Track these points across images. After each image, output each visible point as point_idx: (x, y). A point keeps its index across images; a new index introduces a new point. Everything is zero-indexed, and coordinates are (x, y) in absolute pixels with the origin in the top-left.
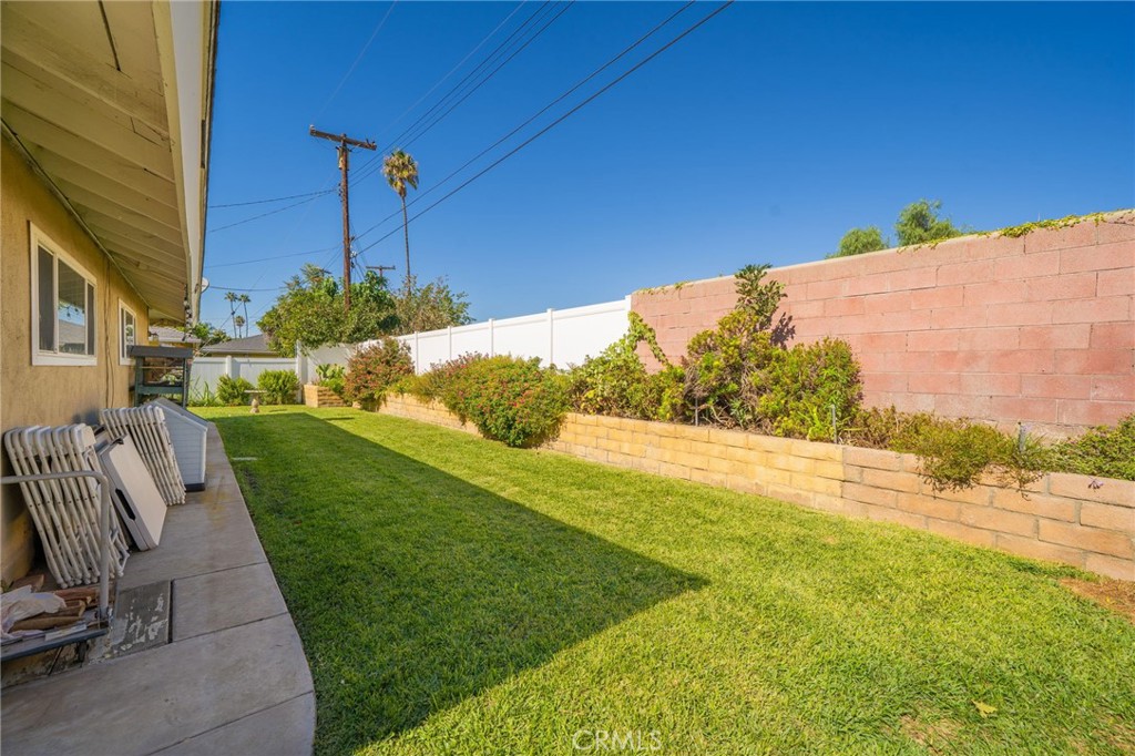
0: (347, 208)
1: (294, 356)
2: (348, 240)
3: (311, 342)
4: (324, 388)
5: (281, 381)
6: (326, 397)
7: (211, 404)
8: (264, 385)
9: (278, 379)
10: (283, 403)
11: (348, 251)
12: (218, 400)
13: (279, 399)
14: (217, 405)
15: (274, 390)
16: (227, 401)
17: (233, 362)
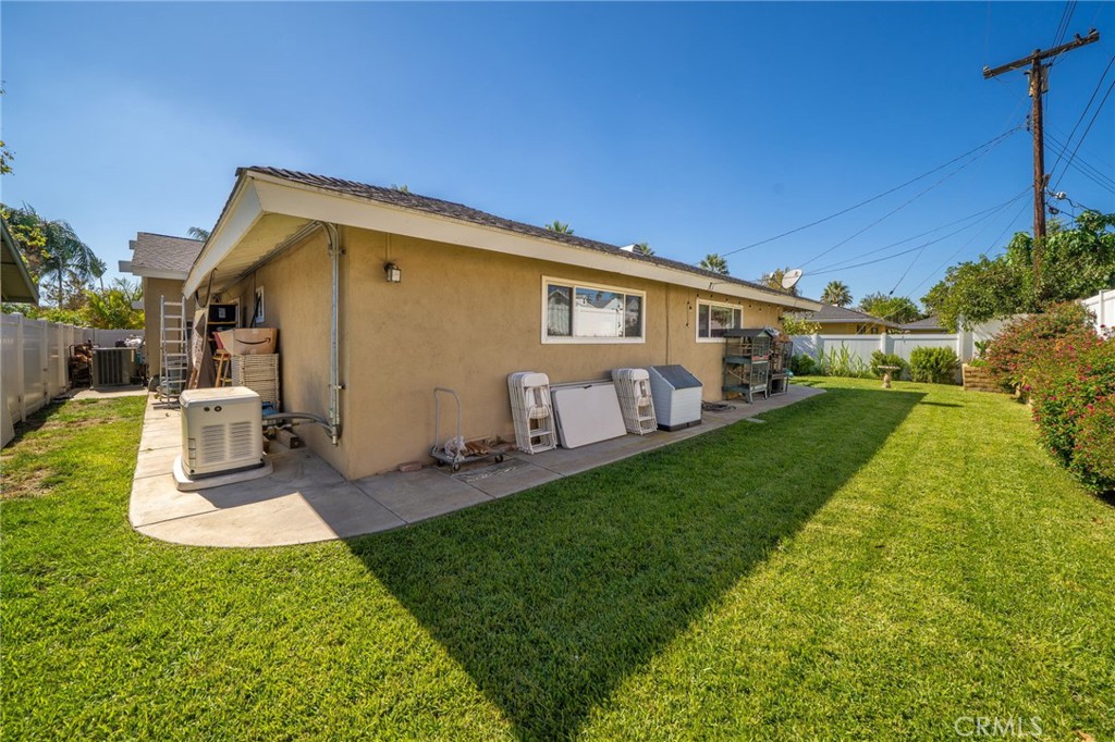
0: (1041, 143)
1: (957, 331)
2: (1043, 180)
3: (975, 316)
4: (973, 368)
5: (932, 358)
6: (977, 380)
7: (864, 376)
8: (916, 362)
9: (931, 355)
10: (934, 381)
11: (1041, 195)
12: (871, 373)
13: (930, 377)
14: (869, 377)
15: (925, 367)
16: (878, 375)
17: (887, 339)
